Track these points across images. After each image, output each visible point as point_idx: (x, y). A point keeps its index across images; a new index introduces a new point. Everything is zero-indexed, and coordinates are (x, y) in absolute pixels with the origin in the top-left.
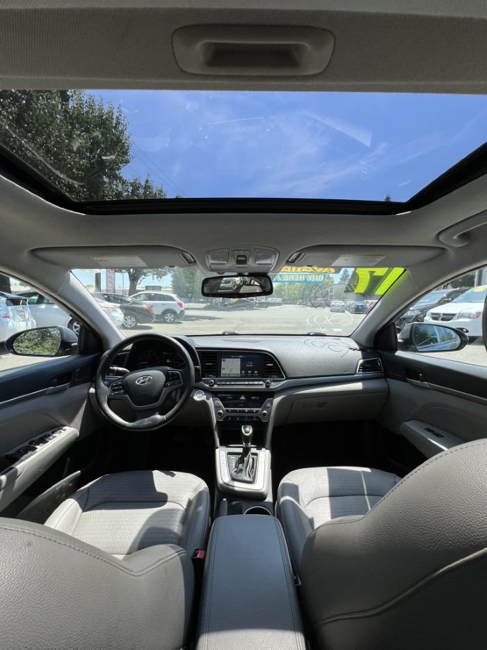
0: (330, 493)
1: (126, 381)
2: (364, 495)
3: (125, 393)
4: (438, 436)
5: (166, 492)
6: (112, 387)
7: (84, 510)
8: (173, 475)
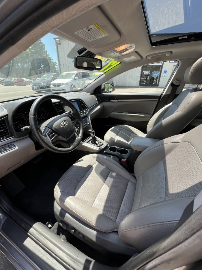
0: (116, 134)
1: (55, 128)
2: (119, 132)
3: (59, 135)
4: (122, 113)
5: (90, 164)
6: (49, 135)
7: (75, 196)
8: (82, 160)
